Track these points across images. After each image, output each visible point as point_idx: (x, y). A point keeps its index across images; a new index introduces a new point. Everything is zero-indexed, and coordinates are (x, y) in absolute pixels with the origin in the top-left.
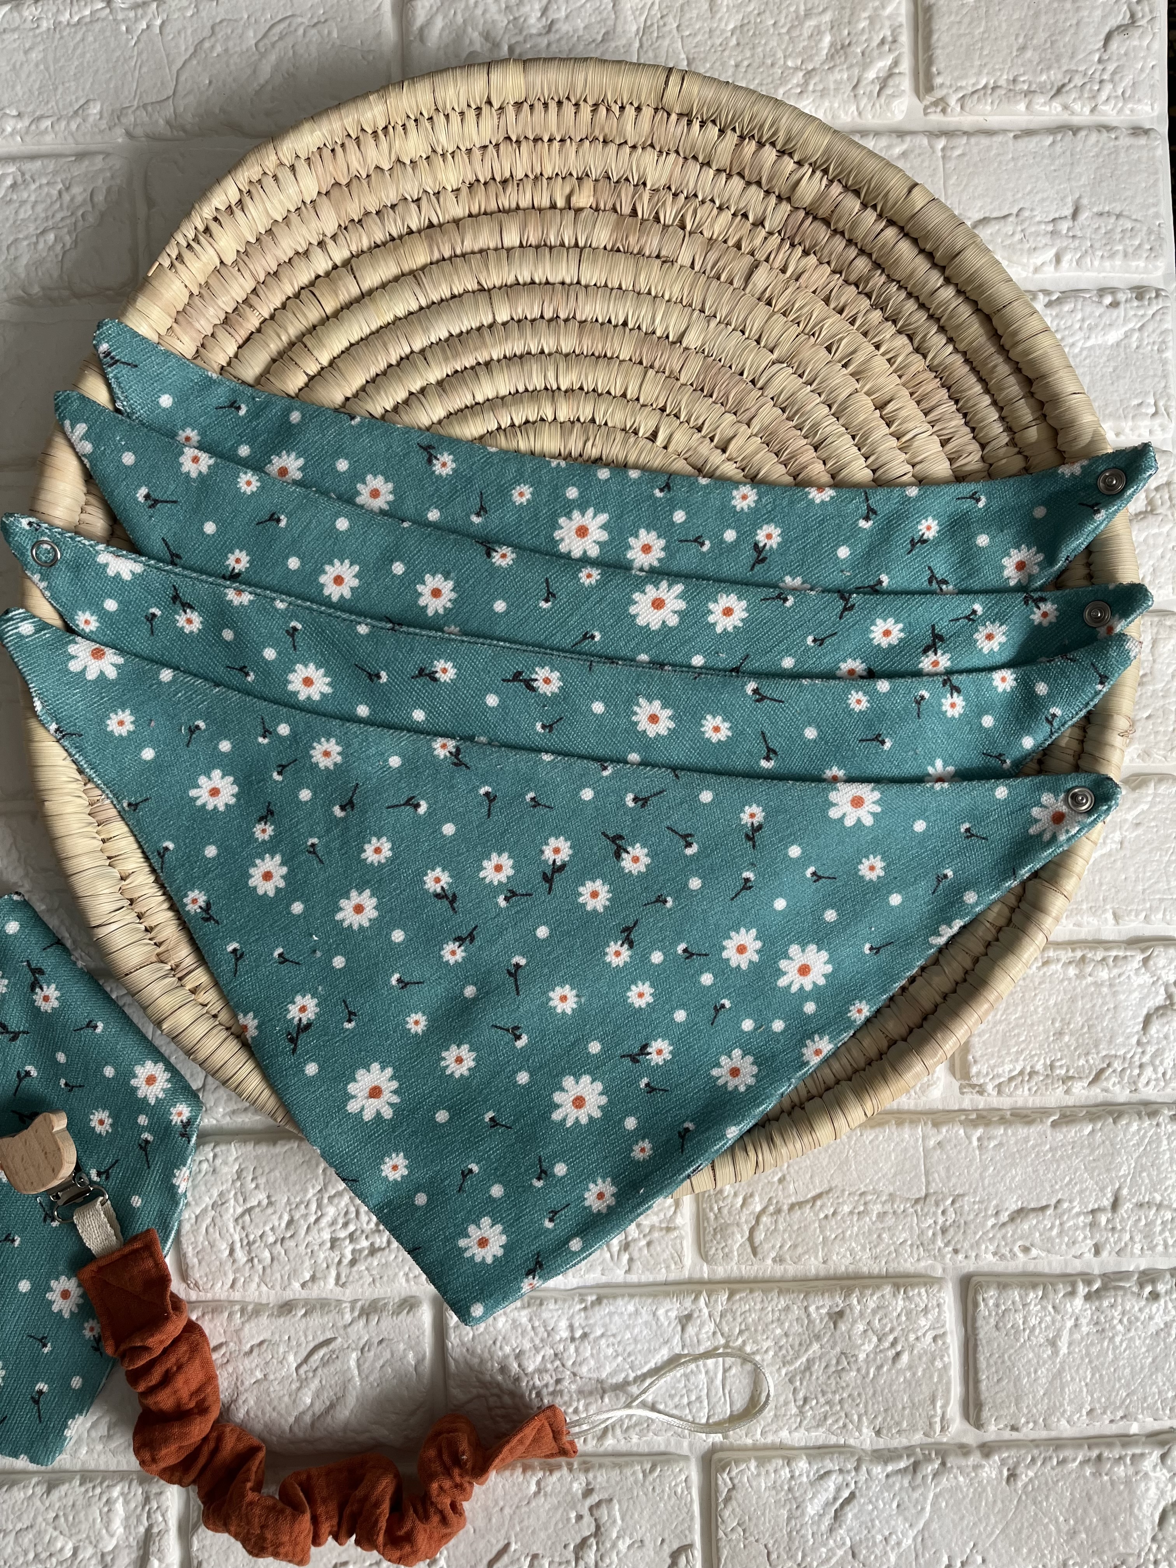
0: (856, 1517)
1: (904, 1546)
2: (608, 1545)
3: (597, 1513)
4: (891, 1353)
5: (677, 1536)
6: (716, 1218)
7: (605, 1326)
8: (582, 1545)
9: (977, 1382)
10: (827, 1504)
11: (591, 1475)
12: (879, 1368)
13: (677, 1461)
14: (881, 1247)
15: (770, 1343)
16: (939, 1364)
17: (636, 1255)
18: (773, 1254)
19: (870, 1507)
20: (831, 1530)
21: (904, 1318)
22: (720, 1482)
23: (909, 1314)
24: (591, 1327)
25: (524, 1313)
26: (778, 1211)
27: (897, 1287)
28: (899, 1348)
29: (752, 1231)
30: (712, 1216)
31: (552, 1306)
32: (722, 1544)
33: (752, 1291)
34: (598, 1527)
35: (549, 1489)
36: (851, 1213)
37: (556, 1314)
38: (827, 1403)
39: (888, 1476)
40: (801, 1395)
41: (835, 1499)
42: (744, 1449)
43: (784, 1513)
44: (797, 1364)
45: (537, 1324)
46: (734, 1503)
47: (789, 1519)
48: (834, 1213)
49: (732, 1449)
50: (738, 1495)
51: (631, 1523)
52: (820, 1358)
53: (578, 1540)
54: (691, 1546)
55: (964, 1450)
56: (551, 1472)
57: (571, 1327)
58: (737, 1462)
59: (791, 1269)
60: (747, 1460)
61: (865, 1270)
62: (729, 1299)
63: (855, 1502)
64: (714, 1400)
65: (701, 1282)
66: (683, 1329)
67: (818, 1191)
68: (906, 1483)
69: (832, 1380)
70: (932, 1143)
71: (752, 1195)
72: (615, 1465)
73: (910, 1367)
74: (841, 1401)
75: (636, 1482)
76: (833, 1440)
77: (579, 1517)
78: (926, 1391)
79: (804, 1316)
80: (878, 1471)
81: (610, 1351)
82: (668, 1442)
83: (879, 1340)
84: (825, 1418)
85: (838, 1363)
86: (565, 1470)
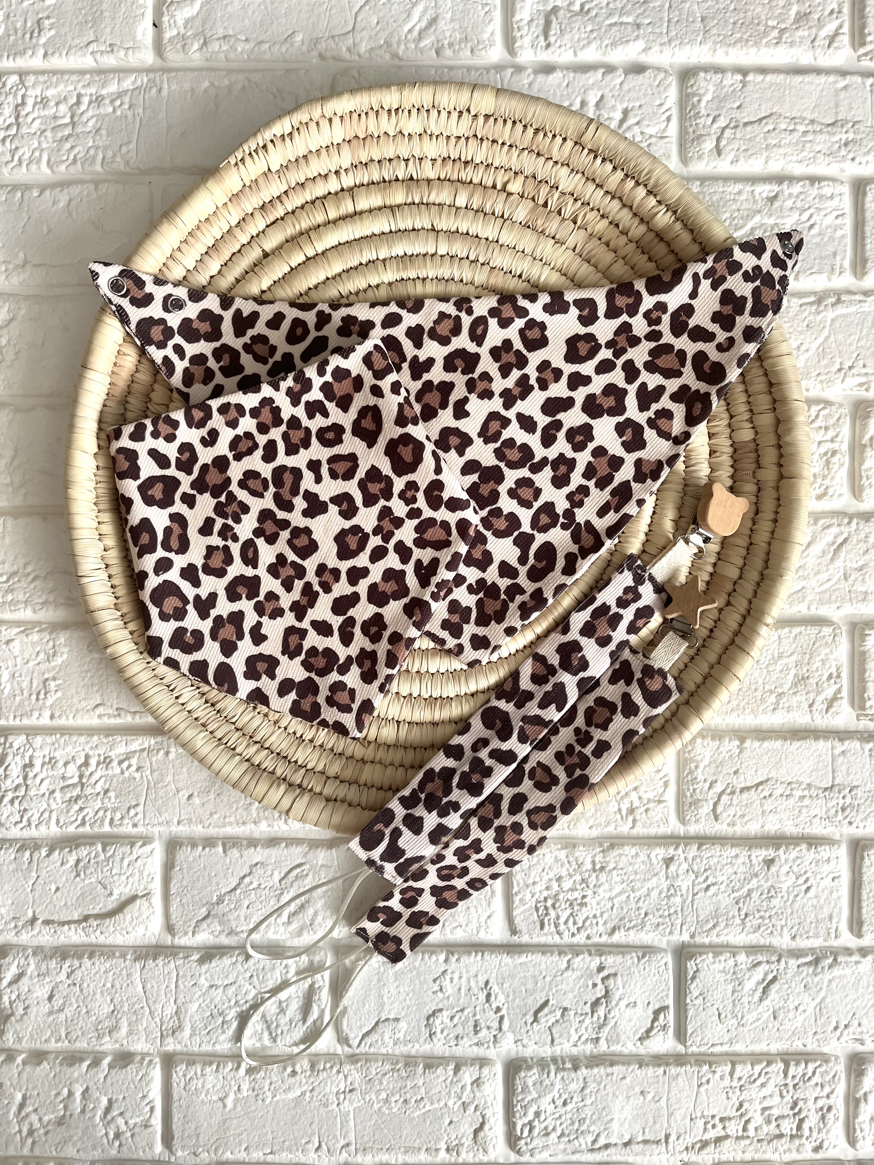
0: (777, 992)
1: (808, 1013)
2: (614, 1003)
3: (607, 983)
4: (804, 887)
5: (659, 1001)
6: (691, 796)
7: (616, 862)
8: (596, 1003)
9: (860, 908)
10: (758, 983)
11: (603, 958)
12: (796, 896)
13: (660, 952)
14: (799, 819)
15: (725, 878)
16: (835, 895)
17: (638, 817)
18: (729, 820)
19: (786, 986)
20: (761, 1000)
21: (813, 864)
22: (689, 966)
23: (817, 862)
24: (608, 862)
25: (564, 852)
26: (733, 793)
27: (810, 845)
28: (809, 884)
29: (715, 804)
30: (688, 794)
31: (581, 848)
32: (689, 1007)
33: (713, 844)
34: (607, 992)
35: (575, 966)
36: (782, 795)
37: (584, 854)
38: (761, 917)
39: (799, 966)
40: (743, 913)
41: (763, 980)
42: (703, 946)
43: (730, 988)
44: (740, 893)
45: (571, 859)
46: (698, 980)
47: (733, 992)
48: (770, 795)
49: (695, 946)
50: (701, 975)
51: (629, 990)
52: (757, 889)
53: (594, 999)
54: (667, 1007)
55: (848, 951)
56: (577, 955)
57: (593, 863)
58: (701, 954)
59: (739, 830)
60: (707, 953)
61: (788, 834)
62: (698, 849)
63: (777, 983)
64: (685, 913)
65: (679, 837)
66: (667, 867)
67: (760, 780)
68: (811, 970)
69: (765, 903)
70: (837, 752)
71: (716, 781)
72: (618, 953)
73: (816, 897)
74: (770, 917)
75: (633, 963)
76: (762, 942)
77: (595, 985)
78: (826, 912)
79: (747, 861)
80: (793, 963)
81: (618, 879)
82: (654, 940)
83: (797, 878)
84: (759, 927)
85: (769, 892)
86: (586, 954)
